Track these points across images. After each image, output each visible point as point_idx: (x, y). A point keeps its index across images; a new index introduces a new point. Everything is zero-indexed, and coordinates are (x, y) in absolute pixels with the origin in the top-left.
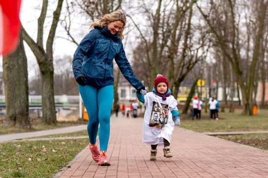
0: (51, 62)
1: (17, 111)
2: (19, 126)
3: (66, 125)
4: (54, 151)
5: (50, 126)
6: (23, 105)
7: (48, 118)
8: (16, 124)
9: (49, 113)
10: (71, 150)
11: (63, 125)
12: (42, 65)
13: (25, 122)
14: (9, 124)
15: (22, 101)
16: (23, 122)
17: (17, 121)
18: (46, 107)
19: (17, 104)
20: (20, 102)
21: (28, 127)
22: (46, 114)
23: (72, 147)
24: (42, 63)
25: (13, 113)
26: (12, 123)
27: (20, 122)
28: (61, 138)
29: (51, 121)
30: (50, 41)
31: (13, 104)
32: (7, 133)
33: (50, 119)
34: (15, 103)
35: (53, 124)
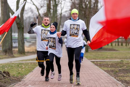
0: (23, 23)
1: (7, 48)
2: (8, 55)
3: (29, 54)
4: (27, 67)
5: (22, 55)
6: (10, 45)
7: (21, 51)
8: (7, 54)
9: (21, 48)
10: (33, 67)
11: (28, 54)
12: (18, 24)
13: (11, 53)
14: (3, 54)
15: (9, 43)
16: (10, 53)
17: (7, 53)
18: (20, 45)
19: (7, 44)
20: (8, 44)
21: (12, 55)
22: (20, 49)
23: (33, 66)
24: (18, 23)
25: (5, 49)
26: (5, 54)
27: (9, 53)
28: (28, 62)
29: (22, 52)
30: (22, 12)
31: (5, 44)
32: (3, 58)
33: (22, 51)
34: (6, 44)
35: (23, 54)
